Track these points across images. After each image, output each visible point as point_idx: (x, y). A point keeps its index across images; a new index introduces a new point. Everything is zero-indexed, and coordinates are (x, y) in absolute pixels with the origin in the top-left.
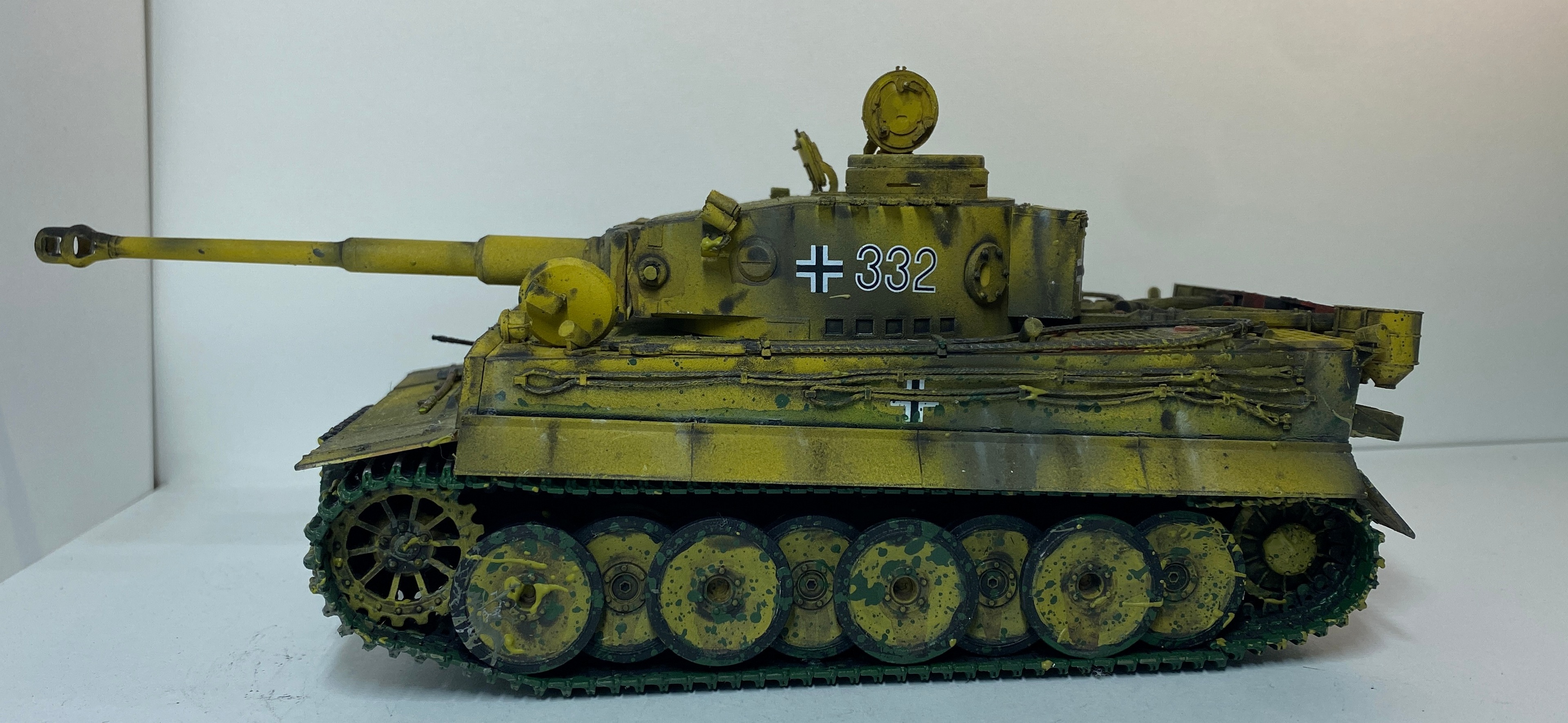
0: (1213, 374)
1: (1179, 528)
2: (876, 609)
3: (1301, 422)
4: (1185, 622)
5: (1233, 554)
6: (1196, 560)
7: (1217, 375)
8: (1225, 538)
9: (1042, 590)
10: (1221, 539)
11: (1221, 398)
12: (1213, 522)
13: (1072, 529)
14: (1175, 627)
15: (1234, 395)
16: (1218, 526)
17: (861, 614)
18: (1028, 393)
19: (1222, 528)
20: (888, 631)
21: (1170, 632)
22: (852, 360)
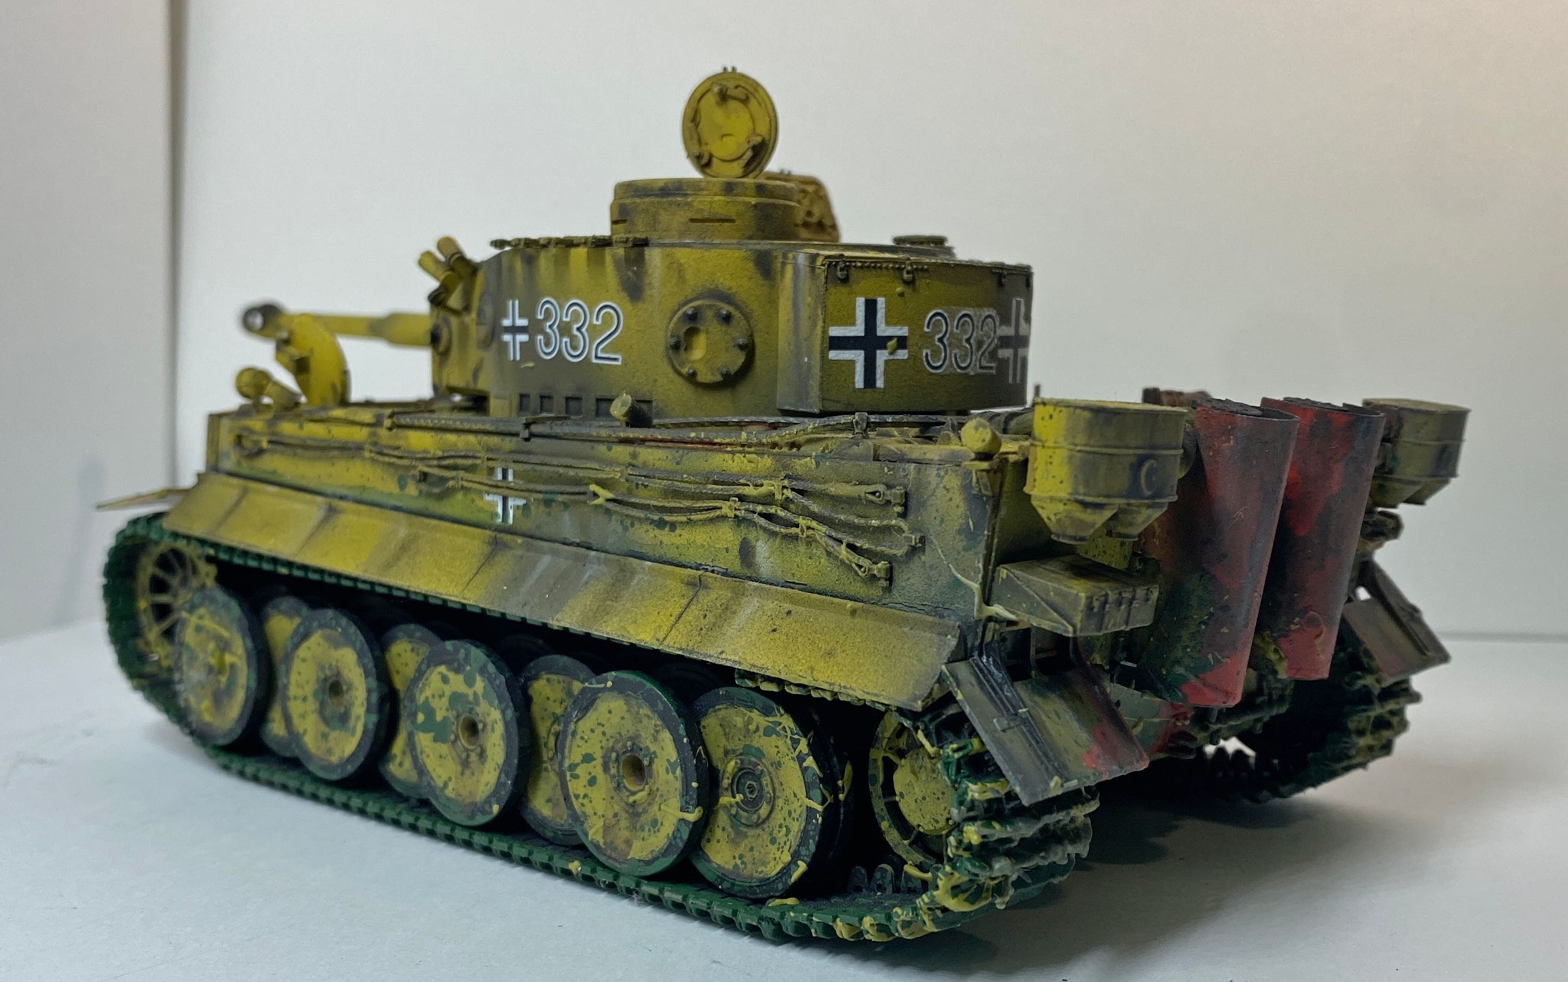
0: (784, 487)
1: (745, 715)
2: (444, 748)
3: (909, 579)
4: (751, 859)
5: (804, 770)
6: (772, 770)
7: (793, 489)
8: (795, 742)
9: (578, 764)
10: (789, 742)
11: (797, 526)
12: (782, 715)
13: (602, 686)
14: (739, 862)
15: (814, 524)
16: (787, 722)
17: (428, 751)
18: (596, 495)
19: (792, 725)
20: (450, 779)
21: (731, 868)
22: (452, 438)
